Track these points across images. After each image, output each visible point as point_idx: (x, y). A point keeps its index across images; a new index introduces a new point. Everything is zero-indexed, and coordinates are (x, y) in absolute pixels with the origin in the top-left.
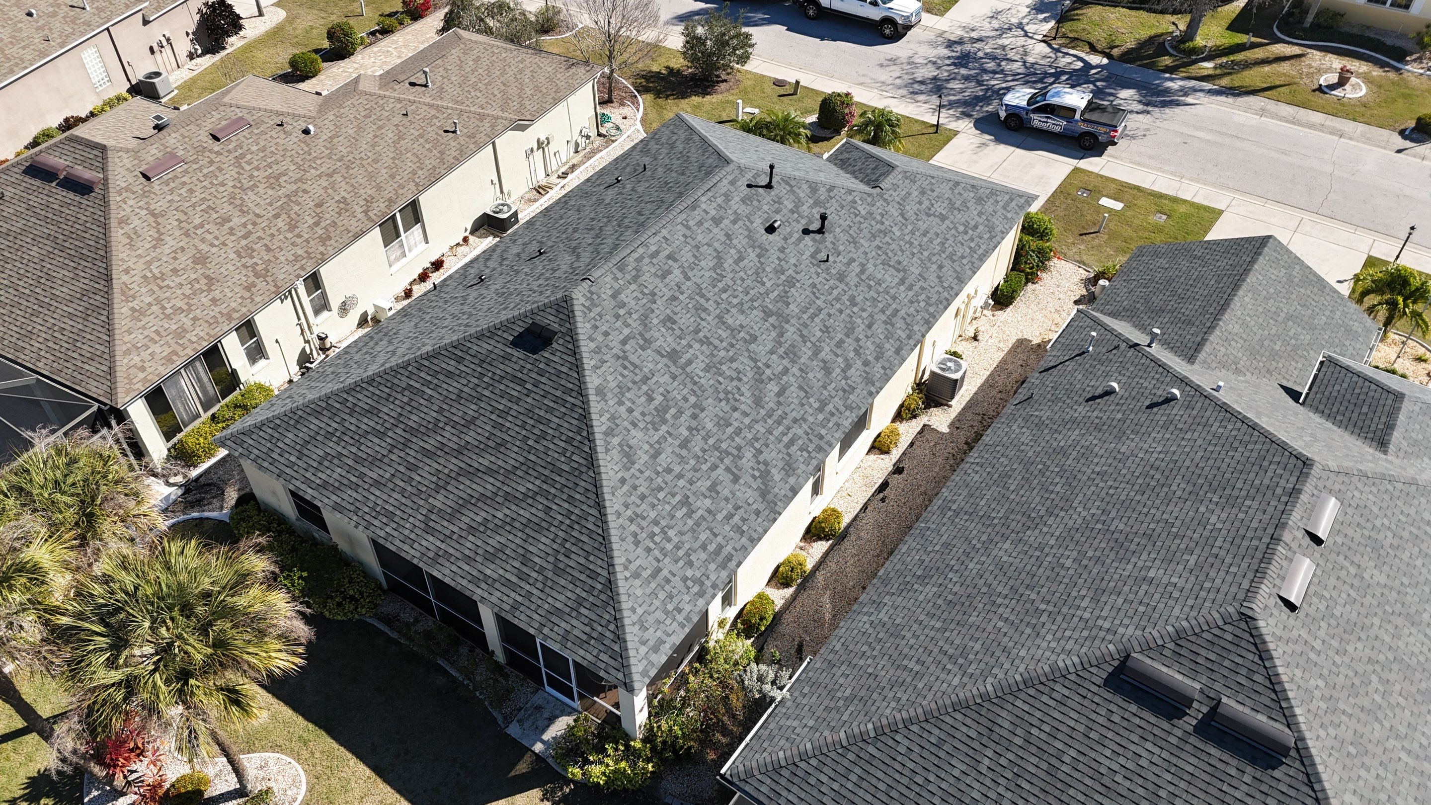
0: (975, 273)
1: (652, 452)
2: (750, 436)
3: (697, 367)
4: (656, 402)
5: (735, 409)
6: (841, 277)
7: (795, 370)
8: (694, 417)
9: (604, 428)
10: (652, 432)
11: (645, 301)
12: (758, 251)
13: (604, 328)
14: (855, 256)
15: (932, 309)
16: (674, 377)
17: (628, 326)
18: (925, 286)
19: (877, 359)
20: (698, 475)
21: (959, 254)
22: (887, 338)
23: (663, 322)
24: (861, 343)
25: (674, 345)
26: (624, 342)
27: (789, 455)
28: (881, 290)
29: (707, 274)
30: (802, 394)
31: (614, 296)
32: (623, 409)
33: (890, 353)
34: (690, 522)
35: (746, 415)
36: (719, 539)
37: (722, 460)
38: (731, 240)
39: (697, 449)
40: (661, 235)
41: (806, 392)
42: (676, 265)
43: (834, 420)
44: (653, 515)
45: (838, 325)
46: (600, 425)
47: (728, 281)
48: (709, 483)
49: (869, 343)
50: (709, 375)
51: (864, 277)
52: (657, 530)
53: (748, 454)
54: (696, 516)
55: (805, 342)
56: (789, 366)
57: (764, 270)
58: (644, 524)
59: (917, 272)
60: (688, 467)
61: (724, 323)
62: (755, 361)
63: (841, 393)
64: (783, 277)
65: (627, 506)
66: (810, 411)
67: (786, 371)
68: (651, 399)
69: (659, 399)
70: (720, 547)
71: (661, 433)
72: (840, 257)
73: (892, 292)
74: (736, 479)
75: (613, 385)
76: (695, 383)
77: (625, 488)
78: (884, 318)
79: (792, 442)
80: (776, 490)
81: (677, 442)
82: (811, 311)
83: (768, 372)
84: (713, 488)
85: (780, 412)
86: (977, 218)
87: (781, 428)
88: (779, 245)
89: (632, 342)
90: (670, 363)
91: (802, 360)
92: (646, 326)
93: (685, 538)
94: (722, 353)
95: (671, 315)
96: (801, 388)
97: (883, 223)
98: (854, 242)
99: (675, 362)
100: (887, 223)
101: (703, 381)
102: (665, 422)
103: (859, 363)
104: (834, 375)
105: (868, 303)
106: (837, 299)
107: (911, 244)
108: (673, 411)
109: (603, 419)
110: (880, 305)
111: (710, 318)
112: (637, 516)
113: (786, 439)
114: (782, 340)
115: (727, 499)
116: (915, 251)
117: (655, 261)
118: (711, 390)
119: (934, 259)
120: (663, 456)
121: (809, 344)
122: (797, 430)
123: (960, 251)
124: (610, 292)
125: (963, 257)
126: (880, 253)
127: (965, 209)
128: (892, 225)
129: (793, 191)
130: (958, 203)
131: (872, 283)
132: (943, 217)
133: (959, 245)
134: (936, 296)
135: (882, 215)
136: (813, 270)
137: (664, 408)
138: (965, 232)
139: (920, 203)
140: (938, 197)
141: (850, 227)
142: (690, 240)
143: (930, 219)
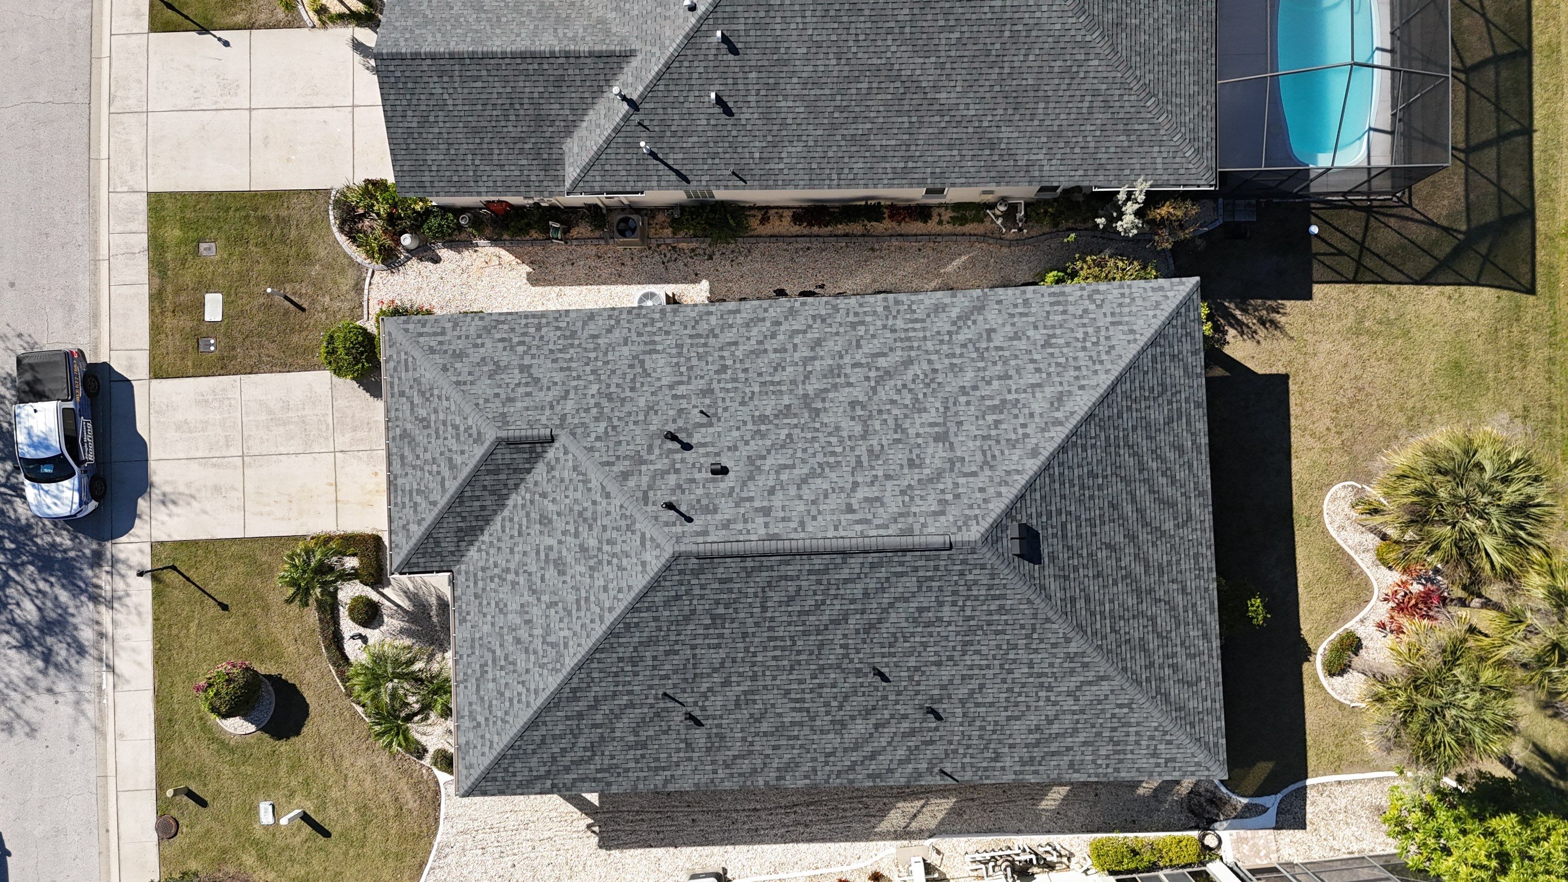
0: (567, 311)
1: (1037, 389)
2: (945, 347)
3: (931, 417)
4: (995, 417)
5: (935, 371)
6: (707, 392)
7: (847, 360)
8: (975, 388)
9: (1059, 428)
10: (1022, 401)
11: (917, 492)
12: (758, 463)
13: (978, 495)
14: (669, 399)
15: (657, 316)
16: (960, 423)
17: (956, 485)
18: (634, 334)
19: (764, 320)
20: (1018, 353)
21: (559, 333)
22: (731, 326)
23: (920, 466)
24: (761, 338)
25: (932, 444)
26: (974, 474)
27: (928, 316)
28: (682, 360)
29: (833, 476)
30: (862, 342)
31: (943, 513)
32: (1028, 431)
33: (744, 315)
34: (1058, 332)
35: (930, 362)
36: (1048, 308)
37: (987, 349)
38: (773, 488)
39: (998, 368)
40: (836, 534)
41: (858, 341)
42: (853, 501)
43: (861, 310)
44: (1081, 354)
45: (763, 363)
46: (1059, 434)
47: (820, 458)
48: (1015, 343)
49: (753, 334)
50: (928, 405)
51: (685, 379)
52: (1088, 344)
53: (961, 337)
54: (1050, 332)
55: (811, 372)
56: (848, 366)
57: (773, 445)
58: (1094, 354)
59: (625, 349)
60: (1020, 362)
61: (866, 431)
62: (874, 390)
63: (828, 321)
64: (763, 428)
65: (1096, 372)
66: (872, 328)
67: (856, 365)
68: (997, 423)
69: (990, 418)
70: (1052, 304)
71: (1016, 396)
72: (684, 406)
73: (674, 351)
74: (990, 331)
75: (1018, 452)
76: (947, 408)
77: (1083, 382)
78: (712, 341)
79: (916, 321)
80: (967, 304)
81: (1010, 382)
82: (771, 388)
83: (873, 374)
84: (1016, 337)
85: (898, 344)
86: (489, 345)
87: (911, 334)
88: (729, 454)
89: (966, 470)
90: (951, 435)
91: (831, 362)
92: (939, 474)
93: (1072, 326)
94: (896, 411)
95: (906, 467)
96: (859, 346)
97: (597, 405)
98: (650, 409)
99: (946, 433)
100: (592, 401)
101: (938, 405)
102: (1004, 401)
103: (782, 328)
104: (817, 335)
105: (710, 359)
106: (735, 380)
107: (593, 372)
108: (988, 403)
109: (1052, 434)
110: (701, 350)
111: (875, 443)
112: (1094, 362)
113: (918, 326)
114: (829, 386)
115: (1013, 325)
116: (600, 364)
117: (869, 516)
118: (940, 395)
119: (591, 346)
120: (1032, 381)
121: (809, 368)
122: (900, 323)
123: (552, 336)
124: (942, 519)
125: (558, 328)
126: (638, 385)
127: (488, 360)
128: (589, 397)
129: (650, 487)
130: (485, 369)
131: (683, 369)
132: (523, 369)
133: (546, 339)
134: (637, 321)
135: (587, 410)
136: (726, 415)
137: (993, 409)
138: (522, 343)
139: (528, 394)
140: (500, 386)
141: (636, 423)
142: (814, 512)
143: (541, 376)
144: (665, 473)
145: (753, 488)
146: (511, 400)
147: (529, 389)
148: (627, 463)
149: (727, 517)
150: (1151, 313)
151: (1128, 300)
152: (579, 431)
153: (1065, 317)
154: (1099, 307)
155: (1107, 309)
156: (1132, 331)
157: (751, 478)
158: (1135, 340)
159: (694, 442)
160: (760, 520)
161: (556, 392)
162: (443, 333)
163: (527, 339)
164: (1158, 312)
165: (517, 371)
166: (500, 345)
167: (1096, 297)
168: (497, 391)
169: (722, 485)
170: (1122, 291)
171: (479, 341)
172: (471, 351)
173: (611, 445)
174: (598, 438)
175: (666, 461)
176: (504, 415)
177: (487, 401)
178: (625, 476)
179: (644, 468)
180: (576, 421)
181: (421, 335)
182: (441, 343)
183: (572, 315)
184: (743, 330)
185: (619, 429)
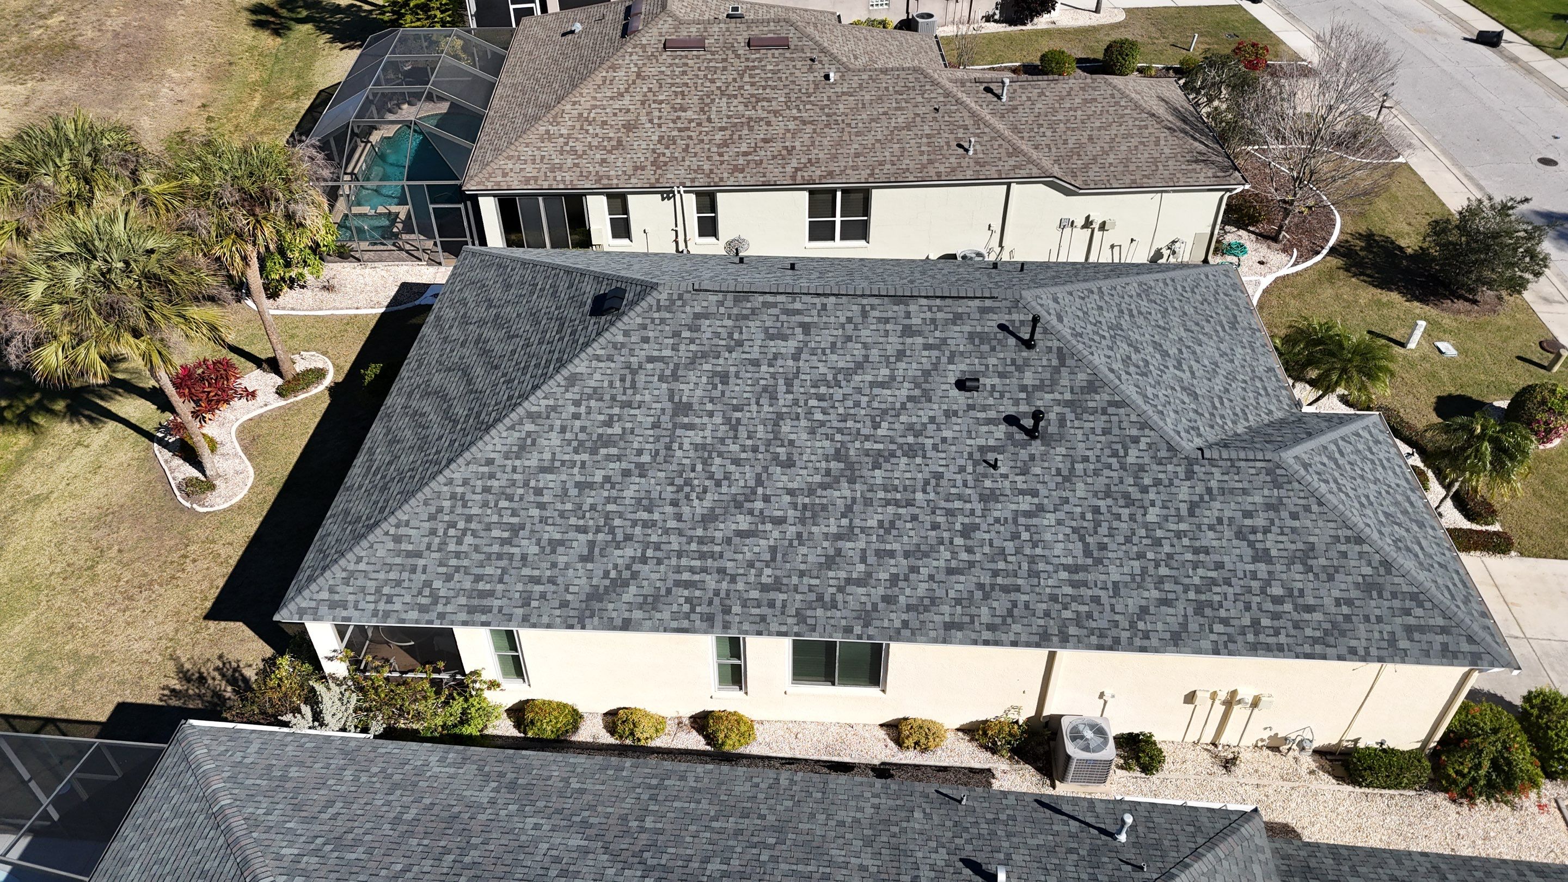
0: (1216, 652)
1: (546, 464)
2: (654, 538)
3: (690, 438)
4: (610, 431)
5: (675, 503)
6: (989, 497)
7: (792, 531)
8: (626, 473)
9: (534, 409)
10: (570, 449)
11: (724, 343)
12: (917, 392)
13: (651, 334)
14: (1043, 492)
15: (1072, 630)
16: (655, 425)
17: (675, 348)
18: (1105, 600)
19: (909, 608)
20: (559, 521)
21: (1223, 613)
22: (958, 601)
23: (715, 374)
24: (913, 576)
25: (694, 400)
26: (651, 359)
27: (669, 591)
28: (1028, 551)
29: (823, 370)
30: (767, 557)
31: (697, 316)
32: (572, 409)
33: (937, 618)
34: (496, 548)
35: (679, 517)
36: (500, 587)
37: (598, 530)
38: (898, 360)
39: (590, 501)
40: (824, 300)
41: (773, 559)
42: (801, 337)
43: (765, 610)
44: (475, 511)
45: (911, 536)
46: (537, 402)
47: (838, 393)
48: (558, 536)
49: (925, 585)
50: (692, 454)
51: (1022, 520)
52: (461, 525)
53: (629, 552)
54: (507, 549)
55: (844, 515)
56: (791, 521)
57: (898, 416)
58: (459, 510)
59: (1116, 577)
60: (559, 506)
61: (776, 424)
62: (759, 482)
63: (813, 596)
64: (911, 439)
65: (465, 482)
66: (752, 579)
67: (780, 521)
68: (609, 423)
69: (617, 429)
70: (491, 593)
71: (577, 457)
72: (1020, 479)
73: (1041, 566)
74: (586, 559)
75: (592, 383)
76: (669, 448)
77: (485, 469)
78: (986, 579)
79: (688, 584)
80: (611, 606)
81: (578, 478)
82: (898, 496)
83: (759, 505)
84: (554, 544)
85: (717, 549)
86: (1328, 602)
87: (697, 563)
88: (955, 407)
89: (660, 365)
90: (669, 412)
91: (815, 529)
92: (693, 363)
93: (476, 556)
94: (735, 448)
95: (732, 375)
96: (773, 550)
97: (1144, 490)
98: (1068, 478)
99: (675, 414)
100: (1152, 496)
101: (679, 453)
102: (594, 452)
103: (881, 591)
104: (831, 574)
105: (987, 549)
106: (950, 513)
107: (1158, 543)
108: (613, 451)
109: (544, 402)
110: (1001, 565)
111: (766, 408)
112: (462, 498)
113: (686, 576)
114: (819, 492)
115: (554, 565)
116: (1150, 555)
117: (783, 318)
118: (674, 467)
119: (1167, 586)
120: (550, 477)
121: (845, 522)
122: (711, 582)
123: (1232, 610)
124: (698, 309)
125: (1225, 622)
126: (1089, 516)
127: (1323, 577)
128: (1159, 503)
129: (1056, 370)
130: (1323, 561)
131: (1025, 536)
132: (1263, 556)
133: (1240, 605)
134: (1103, 624)
135: (1157, 483)
136: (961, 462)
137: (607, 442)
138: (1277, 600)
139: (1248, 514)
140: (1293, 530)
141: (1086, 459)
142: (849, 327)
143: (1235, 542)
144: (1040, 387)
145: (924, 360)
146: (1272, 507)
148: (1091, 404)
149: (957, 328)
150: (362, 566)
151: (386, 590)
152: (1163, 453)
153: (479, 571)
154: (427, 584)
155: (420, 577)
156: (397, 539)
157: (927, 373)
158: (397, 526)
159: (1003, 427)
160: (915, 321)
161: (1208, 515)
164: (352, 567)
166: (1310, 600)
169: (963, 367)
170: (389, 607)
172: (1354, 594)
173: (1116, 431)
174: (1136, 440)
175: (1039, 403)
176: (1279, 487)
177: (1307, 509)
178: (1093, 386)
179: (1068, 396)
180: (1170, 468)
181: (1444, 630)
182: (1407, 612)
183: (1206, 644)
184: (940, 593)
185: (1108, 452)
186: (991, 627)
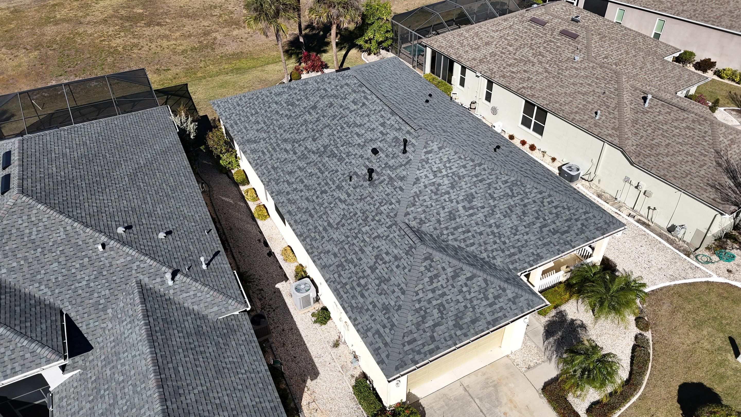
0: (327, 281)
1: (278, 102)
2: (272, 136)
3: (307, 117)
4: (296, 102)
5: (284, 131)
6: (339, 188)
7: (294, 158)
8: (286, 116)
9: (291, 86)
10: (285, 101)
11: (342, 96)
12: (362, 144)
13: (332, 83)
14: (351, 198)
15: (308, 240)
16: (305, 108)
17: (332, 90)
18: (324, 240)
19: (289, 200)
20: (264, 117)
21: (342, 273)
22: (299, 208)
23: (331, 103)
24: (299, 192)
25: (319, 107)
26: (325, 89)
27: (259, 151)
28: (327, 210)
29: (351, 120)
30: (282, 160)
31: (346, 84)
32: (297, 91)
33: (290, 208)
35: (281, 135)
36: (240, 124)
37: (266, 126)
38: (370, 131)
39: (274, 117)
41: (282, 162)
42: (359, 107)
43: (266, 172)
44: (256, 103)
45: (312, 182)
47: (347, 129)
48: (260, 121)
49: (298, 197)
50: (302, 121)
51: (337, 200)
52: (251, 104)
53: (265, 135)
54: (250, 116)
55: (307, 164)
56: (297, 155)
58: (255, 101)
59: (334, 236)
60: (268, 114)
61: (325, 127)
62: (303, 140)
63: (277, 178)
64: (344, 156)
65: (262, 95)
66: (274, 163)
67: (295, 153)
68: (299, 100)
69: (298, 103)
70: (237, 124)
71: (284, 104)
72: (352, 189)
73: (324, 217)
74: (257, 131)
75: (308, 88)
76: (300, 116)
77: (269, 94)
78: (310, 208)
79: (263, 153)
80: (248, 145)
81: (278, 110)
82: (323, 169)
83: (297, 145)
84: (258, 122)
85: (278, 149)
87: (271, 149)
88: (365, 156)
89: (324, 92)
90: (311, 106)
91: (298, 162)
92: (330, 97)
93: (245, 114)
94: (310, 126)
95: (333, 106)
96: (286, 159)
97: (373, 220)
98: (362, 199)
99: (311, 108)
100: (372, 223)
101: (300, 119)
102: (288, 106)
103: (289, 189)
104: (287, 176)
105: (321, 201)
106: (327, 184)
107: (356, 238)
108: (291, 108)
109: (295, 86)
110: (318, 208)
111: (329, 121)
113: (265, 151)
114: (311, 153)
116: (349, 239)
117: (362, 98)
118: (295, 122)
119: (341, 251)
120: (275, 105)
121: (306, 165)
122: (267, 156)
123: (346, 274)
124: (349, 82)
125: (340, 276)
126: (351, 214)
127: (379, 291)
128: (371, 227)
129: (401, 166)
130: (385, 287)
131: (332, 205)
132: (373, 269)
133: (350, 275)
134: (315, 245)
135: (379, 221)
136: (346, 172)
137: (293, 104)
138: (359, 285)
139: (387, 253)
140: (392, 270)
141: (373, 198)
142: (373, 112)
143: (373, 257)
144: (390, 167)
145: (375, 136)
146: (396, 258)
147: (384, 255)
148: (395, 183)
149: (395, 133)
150: (230, 101)
151: (226, 109)
152: (392, 214)
153: (241, 118)
154: (232, 113)
155: (233, 111)
156: (240, 99)
157: (371, 140)
158: (243, 96)
159: (367, 171)
160: (389, 122)
161: (378, 243)
162: (378, 332)
163: (355, 284)
165: (377, 271)
166: (366, 294)
167: (228, 117)
168: (395, 269)
169: (381, 145)
170: (223, 113)
171: (370, 307)
172: (379, 306)
173: (390, 197)
174: (391, 204)
175: (384, 172)
176: (407, 254)
177: (404, 268)
178: (402, 179)
179: (393, 176)
180: (388, 220)
181: (386, 344)
182: (384, 327)
183: (328, 276)
184: (298, 202)
185: (380, 201)
186: (295, 221)
